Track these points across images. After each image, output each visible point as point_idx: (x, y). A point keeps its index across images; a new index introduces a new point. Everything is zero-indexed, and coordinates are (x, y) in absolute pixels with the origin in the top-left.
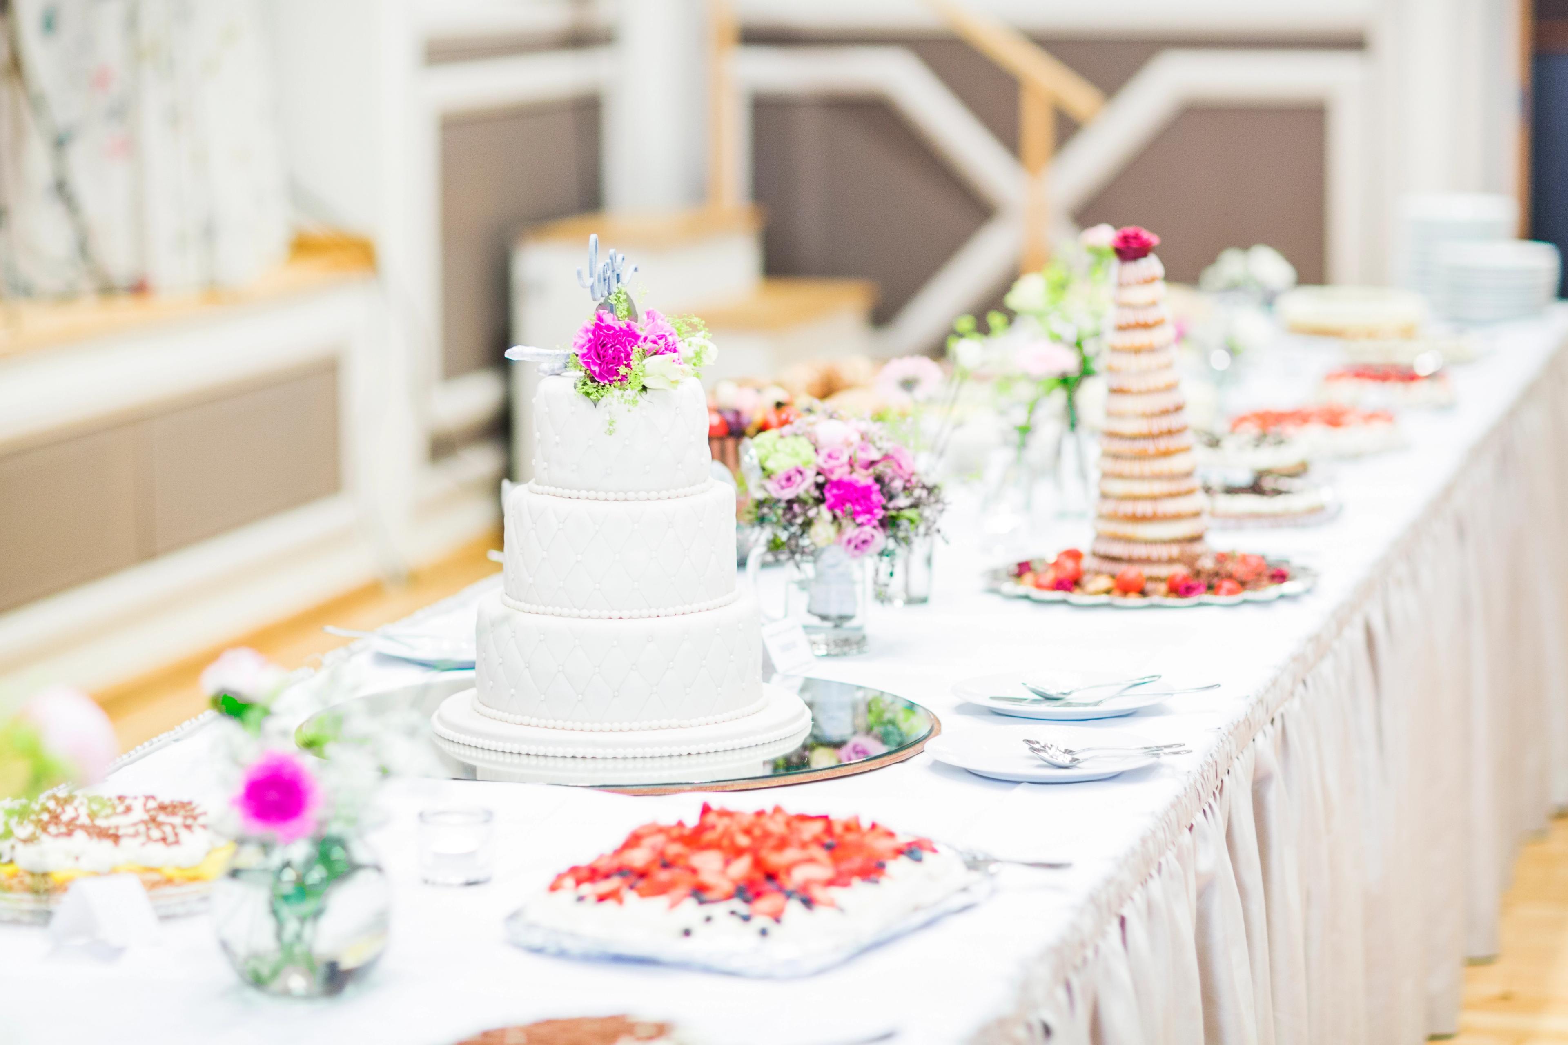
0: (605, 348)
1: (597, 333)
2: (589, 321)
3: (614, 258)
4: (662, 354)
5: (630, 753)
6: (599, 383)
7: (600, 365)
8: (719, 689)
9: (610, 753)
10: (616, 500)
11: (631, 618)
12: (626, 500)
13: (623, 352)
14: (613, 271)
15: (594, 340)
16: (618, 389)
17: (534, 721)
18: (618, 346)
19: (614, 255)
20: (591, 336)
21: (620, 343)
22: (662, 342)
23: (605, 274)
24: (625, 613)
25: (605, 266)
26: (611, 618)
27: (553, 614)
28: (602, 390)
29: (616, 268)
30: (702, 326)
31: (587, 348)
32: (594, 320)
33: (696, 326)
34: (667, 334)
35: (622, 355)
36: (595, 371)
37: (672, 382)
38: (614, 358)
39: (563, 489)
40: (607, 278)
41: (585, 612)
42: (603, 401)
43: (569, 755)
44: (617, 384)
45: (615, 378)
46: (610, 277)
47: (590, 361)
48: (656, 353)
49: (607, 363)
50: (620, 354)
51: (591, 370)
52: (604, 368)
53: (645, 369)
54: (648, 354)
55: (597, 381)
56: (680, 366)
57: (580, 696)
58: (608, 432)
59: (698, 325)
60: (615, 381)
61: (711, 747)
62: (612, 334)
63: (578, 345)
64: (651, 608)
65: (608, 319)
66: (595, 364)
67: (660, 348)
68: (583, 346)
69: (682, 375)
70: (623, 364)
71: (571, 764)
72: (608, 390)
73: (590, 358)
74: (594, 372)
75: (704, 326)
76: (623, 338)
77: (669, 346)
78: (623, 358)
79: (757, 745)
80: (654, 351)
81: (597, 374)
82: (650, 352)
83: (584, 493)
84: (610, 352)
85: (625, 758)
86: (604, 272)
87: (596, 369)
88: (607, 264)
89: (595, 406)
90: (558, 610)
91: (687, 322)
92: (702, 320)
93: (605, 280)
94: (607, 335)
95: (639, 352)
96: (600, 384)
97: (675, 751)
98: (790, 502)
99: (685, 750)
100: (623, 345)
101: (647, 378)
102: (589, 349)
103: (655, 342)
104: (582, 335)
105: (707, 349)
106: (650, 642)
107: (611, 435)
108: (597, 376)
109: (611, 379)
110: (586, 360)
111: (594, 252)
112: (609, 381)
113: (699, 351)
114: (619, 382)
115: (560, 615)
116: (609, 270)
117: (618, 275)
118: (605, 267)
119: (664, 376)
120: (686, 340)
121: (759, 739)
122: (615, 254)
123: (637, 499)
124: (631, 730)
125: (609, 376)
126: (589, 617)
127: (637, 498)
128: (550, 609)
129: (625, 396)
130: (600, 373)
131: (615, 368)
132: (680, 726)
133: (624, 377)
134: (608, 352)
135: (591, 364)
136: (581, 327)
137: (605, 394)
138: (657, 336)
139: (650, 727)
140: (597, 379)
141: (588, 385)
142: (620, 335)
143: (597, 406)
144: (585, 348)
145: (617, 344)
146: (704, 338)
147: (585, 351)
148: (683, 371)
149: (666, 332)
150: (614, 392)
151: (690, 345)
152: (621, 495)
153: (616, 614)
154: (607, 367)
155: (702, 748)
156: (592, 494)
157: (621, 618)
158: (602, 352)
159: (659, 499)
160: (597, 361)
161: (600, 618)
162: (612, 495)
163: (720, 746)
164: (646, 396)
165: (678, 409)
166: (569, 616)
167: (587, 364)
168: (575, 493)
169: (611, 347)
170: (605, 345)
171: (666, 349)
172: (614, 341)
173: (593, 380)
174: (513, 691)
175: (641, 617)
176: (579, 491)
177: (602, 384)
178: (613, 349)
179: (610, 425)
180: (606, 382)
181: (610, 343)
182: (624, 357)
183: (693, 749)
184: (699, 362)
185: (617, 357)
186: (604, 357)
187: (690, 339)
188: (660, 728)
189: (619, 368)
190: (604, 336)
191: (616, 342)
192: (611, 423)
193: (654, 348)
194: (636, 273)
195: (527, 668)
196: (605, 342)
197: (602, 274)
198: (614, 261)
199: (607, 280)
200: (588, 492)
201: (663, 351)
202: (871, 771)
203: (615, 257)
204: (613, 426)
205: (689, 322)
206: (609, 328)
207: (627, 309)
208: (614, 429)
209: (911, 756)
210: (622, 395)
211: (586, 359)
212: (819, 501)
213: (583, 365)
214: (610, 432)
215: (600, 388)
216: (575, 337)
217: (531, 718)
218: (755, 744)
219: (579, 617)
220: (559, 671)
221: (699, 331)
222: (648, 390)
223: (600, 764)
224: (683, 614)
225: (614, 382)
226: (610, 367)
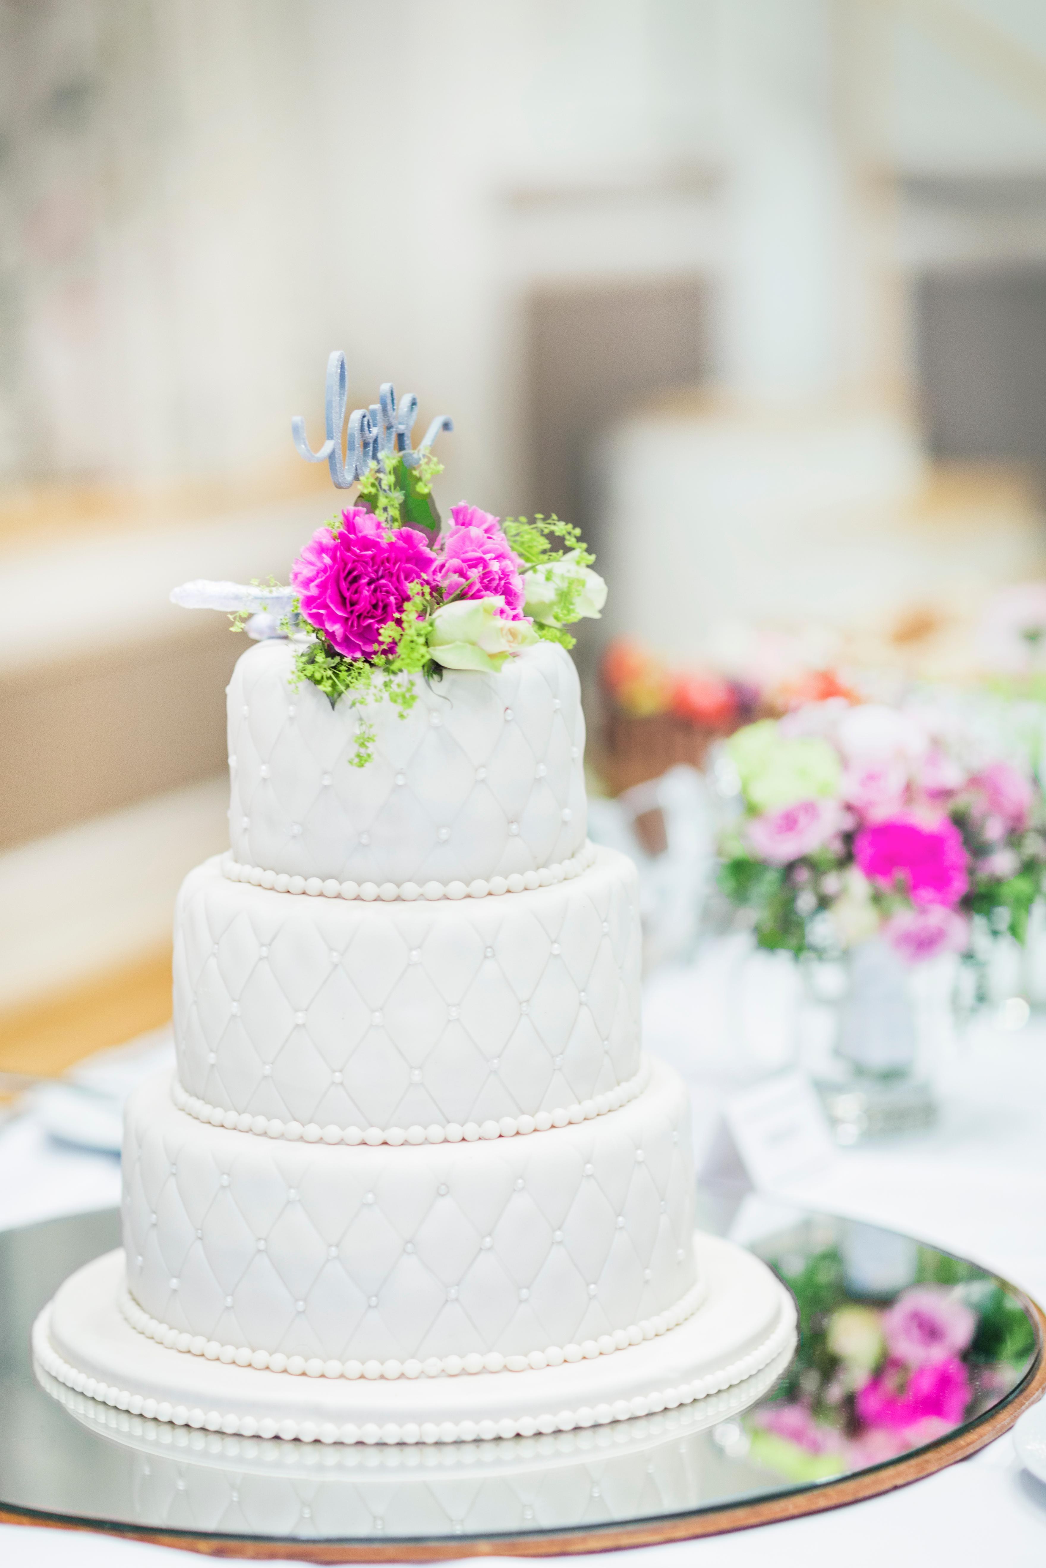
0: (355, 586)
1: (338, 554)
2: (327, 530)
3: (389, 401)
4: (476, 596)
5: (392, 1433)
6: (342, 656)
7: (344, 621)
8: (592, 1286)
9: (350, 1433)
10: (378, 899)
11: (405, 1143)
12: (399, 899)
13: (393, 595)
14: (389, 427)
15: (331, 567)
16: (382, 669)
17: (213, 1348)
18: (383, 581)
19: (389, 395)
20: (327, 560)
21: (389, 575)
22: (475, 574)
23: (367, 432)
24: (395, 1134)
25: (364, 417)
26: (365, 1144)
27: (251, 1130)
28: (346, 674)
29: (394, 422)
30: (574, 540)
31: (318, 586)
32: (339, 526)
33: (563, 539)
34: (487, 557)
35: (392, 599)
36: (334, 632)
37: (492, 656)
38: (375, 606)
39: (277, 874)
40: (371, 441)
41: (313, 1130)
42: (348, 696)
43: (269, 1435)
44: (378, 660)
45: (376, 647)
46: (379, 439)
47: (322, 611)
48: (463, 596)
49: (359, 616)
50: (388, 597)
51: (327, 632)
52: (352, 625)
53: (432, 630)
54: (447, 598)
55: (339, 654)
56: (516, 623)
57: (301, 1303)
58: (356, 760)
59: (567, 537)
60: (375, 653)
61: (566, 1419)
62: (373, 557)
63: (301, 578)
64: (449, 1122)
65: (366, 526)
66: (334, 619)
67: (471, 586)
68: (311, 580)
69: (509, 642)
70: (393, 619)
71: (271, 1452)
72: (359, 673)
73: (325, 606)
74: (331, 635)
75: (579, 539)
76: (395, 564)
77: (493, 579)
78: (394, 607)
79: (666, 1409)
80: (458, 592)
81: (339, 639)
82: (451, 594)
83: (315, 884)
84: (366, 593)
85: (381, 1445)
86: (362, 429)
87: (337, 629)
88: (373, 413)
89: (333, 705)
90: (261, 1122)
91: (542, 531)
92: (574, 528)
93: (366, 445)
94: (360, 559)
95: (423, 594)
96: (345, 659)
97: (488, 1429)
98: (790, 868)
99: (507, 1428)
100: (394, 579)
101: (438, 648)
102: (322, 586)
103: (462, 574)
104: (312, 558)
105: (584, 585)
106: (442, 1195)
107: (362, 766)
108: (338, 644)
109: (368, 649)
110: (314, 611)
111: (336, 387)
112: (364, 653)
113: (565, 590)
114: (383, 656)
115: (265, 1134)
116: (375, 425)
117: (401, 436)
118: (366, 419)
119: (474, 644)
120: (539, 567)
121: (671, 1396)
122: (392, 394)
123: (422, 897)
124: (402, 1376)
125: (365, 644)
126: (321, 1140)
127: (422, 895)
128: (246, 1120)
129: (394, 686)
130: (345, 639)
131: (376, 626)
132: (506, 1368)
133: (392, 649)
134: (361, 593)
135: (324, 618)
136: (309, 542)
137: (354, 680)
138: (464, 561)
139: (443, 1371)
140: (337, 649)
141: (317, 662)
142: (388, 560)
143: (337, 706)
144: (313, 584)
145: (382, 577)
146: (578, 563)
147: (313, 591)
148: (513, 634)
149: (485, 553)
150: (372, 676)
151: (548, 579)
152: (389, 889)
153: (375, 1134)
154: (359, 625)
155: (546, 1423)
156: (332, 886)
157: (385, 1143)
158: (348, 594)
159: (469, 896)
160: (339, 613)
161: (341, 1142)
162: (370, 890)
163: (585, 1416)
164: (439, 686)
165: (509, 711)
166: (282, 1136)
167: (316, 617)
168: (298, 883)
169: (369, 584)
170: (356, 579)
171: (487, 588)
172: (377, 572)
173: (330, 653)
174: (174, 1283)
175: (427, 1141)
176: (306, 880)
177: (348, 660)
178: (373, 587)
179: (362, 745)
180: (358, 655)
181: (367, 574)
182: (396, 604)
183: (527, 1426)
184: (565, 612)
185: (380, 604)
186: (353, 604)
187: (549, 566)
188: (464, 1372)
189: (383, 626)
190: (354, 561)
191: (380, 573)
192: (363, 741)
193: (458, 585)
194: (447, 433)
195: (200, 1239)
196: (355, 573)
197: (357, 434)
198: (389, 407)
199: (371, 445)
200: (323, 881)
201: (479, 591)
202: (896, 1488)
203: (393, 400)
204: (367, 747)
205: (546, 531)
206: (367, 543)
207: (401, 505)
208: (369, 756)
209: (987, 1442)
210: (386, 685)
211: (315, 608)
212: (845, 860)
213: (310, 621)
214: (361, 760)
215: (343, 668)
216: (297, 562)
217: (209, 1341)
218: (662, 1408)
219: (301, 1139)
220: (259, 1251)
221: (568, 550)
222: (445, 672)
223: (331, 1457)
224: (518, 1133)
225: (373, 656)
226: (365, 624)
